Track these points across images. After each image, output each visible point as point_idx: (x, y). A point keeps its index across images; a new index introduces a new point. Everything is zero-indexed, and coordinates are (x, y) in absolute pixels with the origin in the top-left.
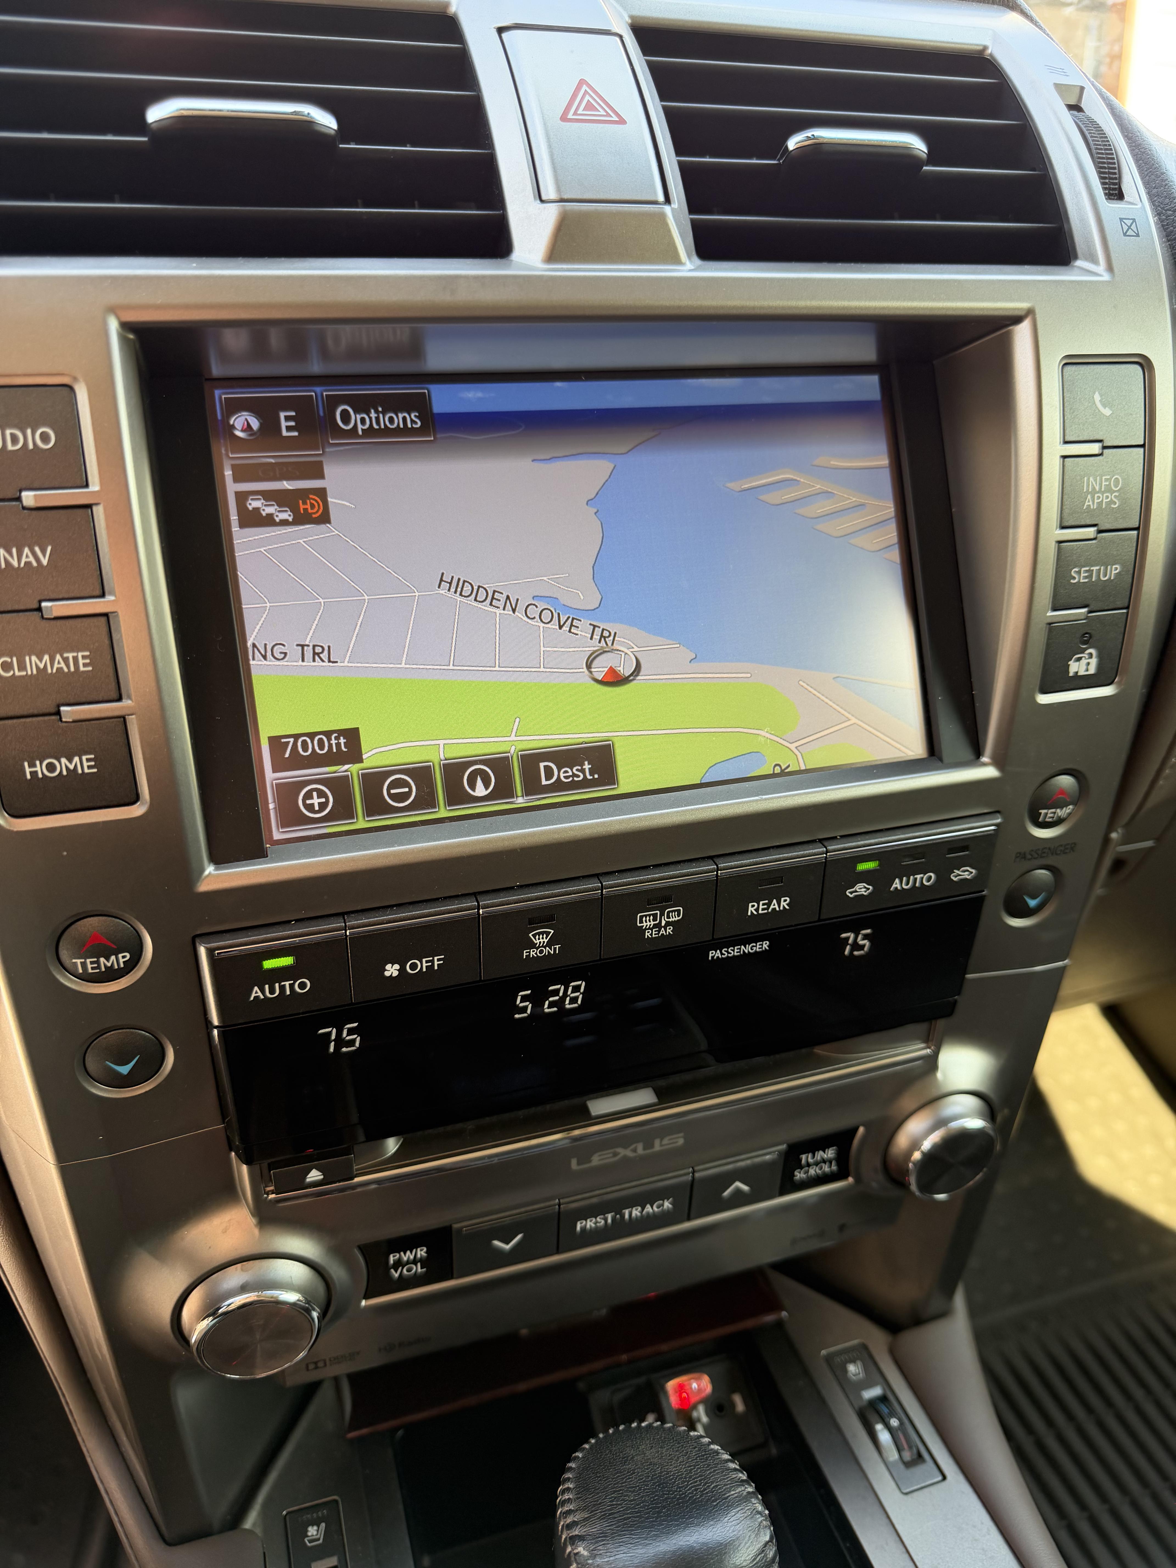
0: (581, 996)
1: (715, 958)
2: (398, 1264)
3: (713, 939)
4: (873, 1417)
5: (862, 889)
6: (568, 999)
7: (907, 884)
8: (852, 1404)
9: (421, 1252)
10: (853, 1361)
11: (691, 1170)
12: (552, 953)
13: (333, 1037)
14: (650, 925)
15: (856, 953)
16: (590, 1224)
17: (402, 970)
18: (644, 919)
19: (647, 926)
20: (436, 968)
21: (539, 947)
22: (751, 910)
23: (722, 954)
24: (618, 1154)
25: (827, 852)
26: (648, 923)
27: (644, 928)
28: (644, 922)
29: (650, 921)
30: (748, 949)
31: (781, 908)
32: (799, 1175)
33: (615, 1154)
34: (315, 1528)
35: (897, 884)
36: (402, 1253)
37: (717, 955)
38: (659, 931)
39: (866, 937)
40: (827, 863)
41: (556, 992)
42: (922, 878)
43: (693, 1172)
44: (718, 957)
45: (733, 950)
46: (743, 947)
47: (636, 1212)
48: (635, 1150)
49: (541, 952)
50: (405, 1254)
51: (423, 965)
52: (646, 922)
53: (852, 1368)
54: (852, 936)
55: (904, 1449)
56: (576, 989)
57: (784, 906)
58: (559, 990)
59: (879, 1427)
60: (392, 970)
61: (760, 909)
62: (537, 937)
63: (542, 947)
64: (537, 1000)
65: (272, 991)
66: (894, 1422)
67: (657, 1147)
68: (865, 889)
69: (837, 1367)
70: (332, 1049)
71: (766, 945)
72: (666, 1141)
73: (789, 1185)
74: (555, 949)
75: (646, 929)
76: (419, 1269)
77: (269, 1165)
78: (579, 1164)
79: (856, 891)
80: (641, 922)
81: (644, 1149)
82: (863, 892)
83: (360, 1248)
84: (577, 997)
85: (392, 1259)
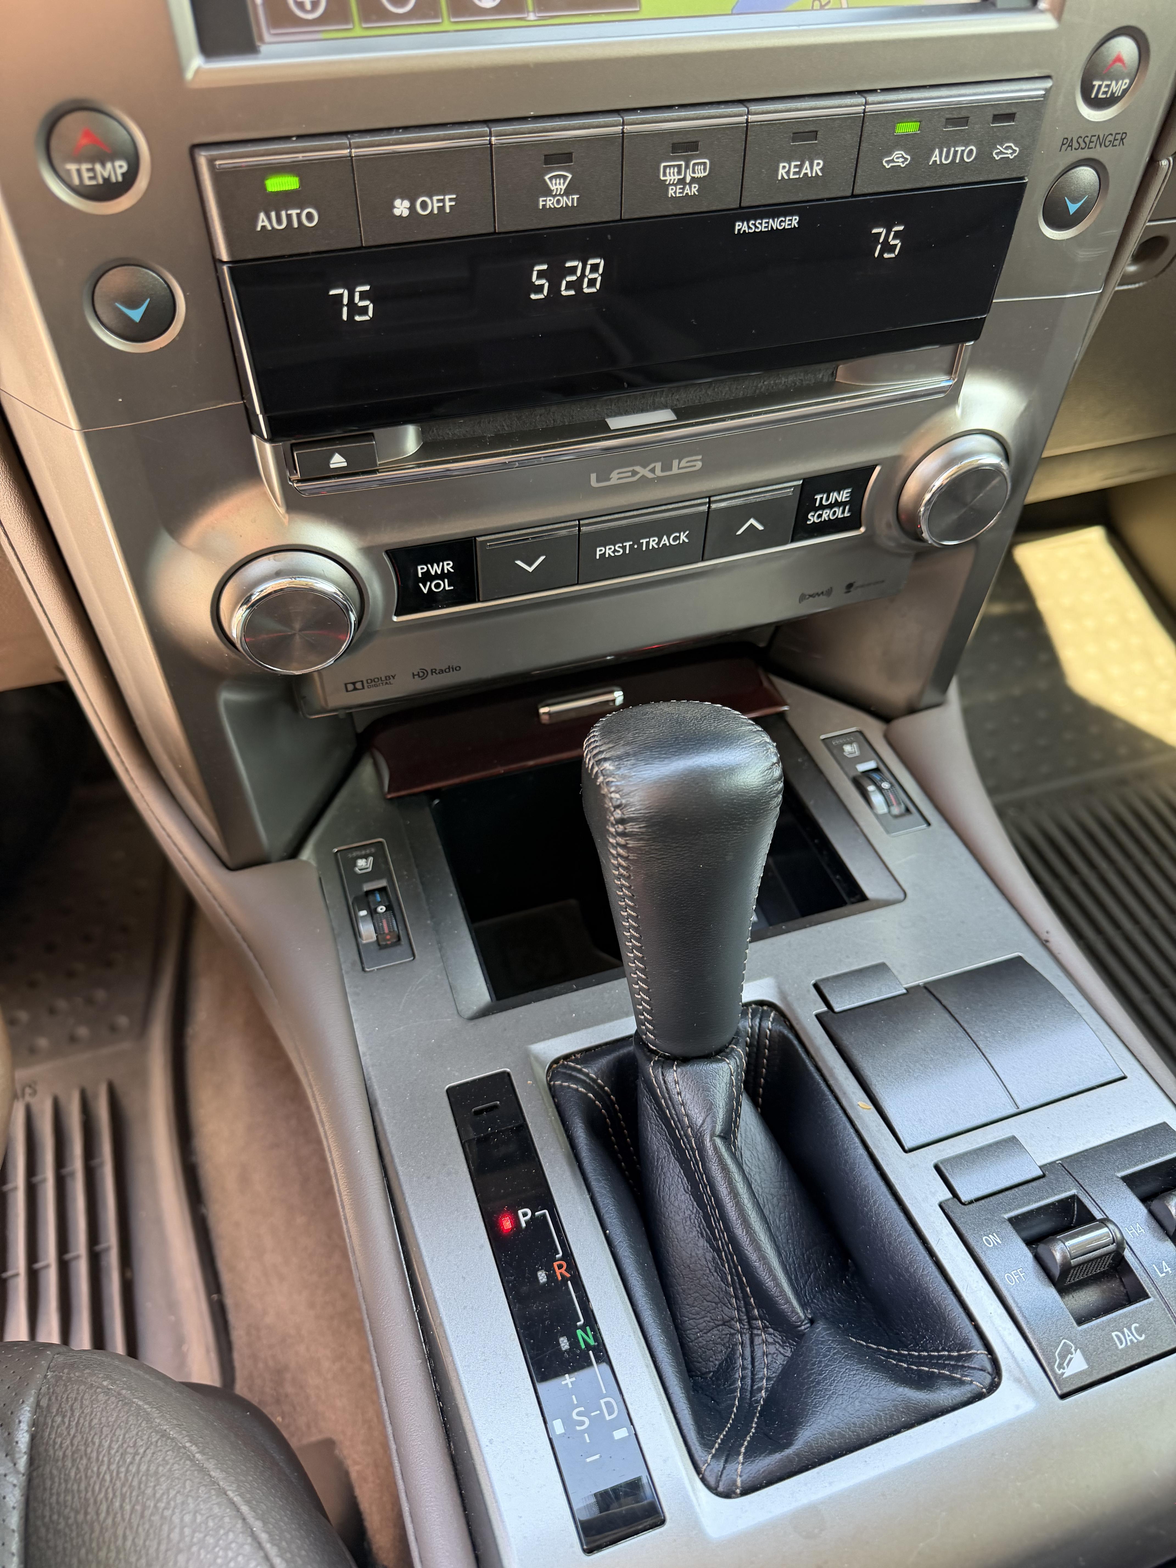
0: (599, 279)
1: (742, 232)
2: (427, 577)
3: (741, 208)
4: (865, 782)
5: (899, 158)
6: (586, 280)
7: (947, 157)
8: (846, 774)
9: (448, 566)
10: (850, 743)
11: (707, 500)
12: (570, 204)
13: (345, 301)
14: (674, 180)
15: (886, 256)
16: (609, 551)
17: (412, 208)
18: (668, 171)
19: (671, 180)
20: (448, 210)
21: (556, 195)
22: (782, 172)
23: (749, 228)
24: (637, 473)
25: (866, 103)
26: (671, 177)
27: (667, 183)
28: (668, 174)
29: (674, 175)
30: (776, 224)
31: (814, 175)
32: (813, 518)
33: (635, 473)
34: (364, 860)
35: (935, 157)
36: (429, 566)
37: (743, 229)
38: (683, 189)
39: (897, 235)
40: (866, 119)
41: (573, 270)
42: (963, 151)
43: (709, 503)
44: (744, 231)
45: (761, 224)
46: (771, 221)
47: (653, 542)
48: (653, 470)
49: (558, 202)
50: (432, 567)
51: (434, 204)
52: (670, 176)
53: (847, 748)
54: (882, 230)
55: (893, 805)
56: (594, 268)
57: (816, 172)
58: (576, 267)
59: (871, 788)
60: (401, 208)
61: (791, 173)
62: (554, 181)
63: (560, 195)
64: (554, 276)
65: (279, 221)
66: (885, 785)
67: (675, 470)
68: (901, 160)
69: (833, 746)
70: (345, 317)
71: (795, 221)
72: (683, 463)
73: (802, 530)
74: (573, 199)
75: (669, 184)
76: (445, 585)
77: (292, 445)
78: (598, 481)
79: (892, 161)
80: (665, 175)
81: (663, 470)
82: (900, 163)
83: (387, 552)
84: (596, 279)
85: (421, 570)
